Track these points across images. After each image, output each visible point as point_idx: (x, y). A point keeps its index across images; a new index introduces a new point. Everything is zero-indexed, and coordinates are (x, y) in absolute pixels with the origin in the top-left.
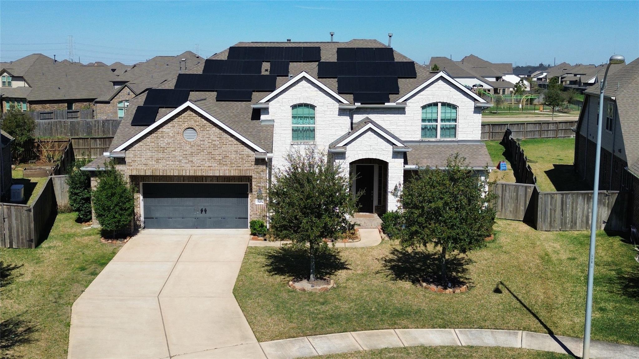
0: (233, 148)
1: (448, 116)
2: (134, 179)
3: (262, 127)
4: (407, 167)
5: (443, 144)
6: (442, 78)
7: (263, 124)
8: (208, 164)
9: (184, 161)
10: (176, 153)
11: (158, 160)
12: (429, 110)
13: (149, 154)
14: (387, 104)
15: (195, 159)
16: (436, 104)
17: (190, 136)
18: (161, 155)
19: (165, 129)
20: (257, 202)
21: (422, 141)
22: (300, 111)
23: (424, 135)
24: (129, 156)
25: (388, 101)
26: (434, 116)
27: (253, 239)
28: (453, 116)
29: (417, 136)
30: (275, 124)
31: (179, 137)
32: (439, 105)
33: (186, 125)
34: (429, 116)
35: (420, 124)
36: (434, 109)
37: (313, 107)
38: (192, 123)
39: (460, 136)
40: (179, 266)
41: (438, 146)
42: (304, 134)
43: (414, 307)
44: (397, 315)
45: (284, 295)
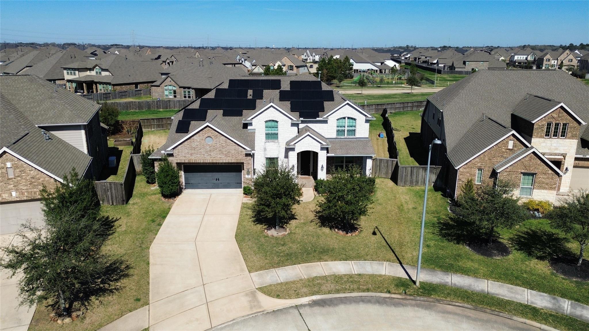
0: (233, 148)
1: (351, 124)
2: (179, 164)
3: (249, 133)
4: (329, 155)
5: (348, 140)
6: (348, 104)
7: (249, 131)
8: (219, 156)
9: (206, 155)
10: (202, 150)
11: (191, 154)
12: (341, 121)
13: (187, 151)
14: (318, 119)
15: (212, 154)
16: (344, 118)
17: (209, 141)
18: (193, 152)
19: (195, 137)
20: (247, 176)
21: (337, 138)
22: (270, 124)
23: (338, 135)
24: (175, 152)
25: (318, 117)
26: (343, 124)
27: (245, 197)
28: (354, 124)
29: (334, 135)
30: (256, 131)
31: (203, 142)
32: (346, 118)
33: (207, 135)
34: (341, 124)
35: (336, 129)
36: (344, 120)
37: (277, 122)
38: (210, 134)
39: (358, 135)
40: (206, 218)
41: (345, 141)
42: (272, 136)
43: (331, 247)
44: (321, 253)
45: (263, 240)
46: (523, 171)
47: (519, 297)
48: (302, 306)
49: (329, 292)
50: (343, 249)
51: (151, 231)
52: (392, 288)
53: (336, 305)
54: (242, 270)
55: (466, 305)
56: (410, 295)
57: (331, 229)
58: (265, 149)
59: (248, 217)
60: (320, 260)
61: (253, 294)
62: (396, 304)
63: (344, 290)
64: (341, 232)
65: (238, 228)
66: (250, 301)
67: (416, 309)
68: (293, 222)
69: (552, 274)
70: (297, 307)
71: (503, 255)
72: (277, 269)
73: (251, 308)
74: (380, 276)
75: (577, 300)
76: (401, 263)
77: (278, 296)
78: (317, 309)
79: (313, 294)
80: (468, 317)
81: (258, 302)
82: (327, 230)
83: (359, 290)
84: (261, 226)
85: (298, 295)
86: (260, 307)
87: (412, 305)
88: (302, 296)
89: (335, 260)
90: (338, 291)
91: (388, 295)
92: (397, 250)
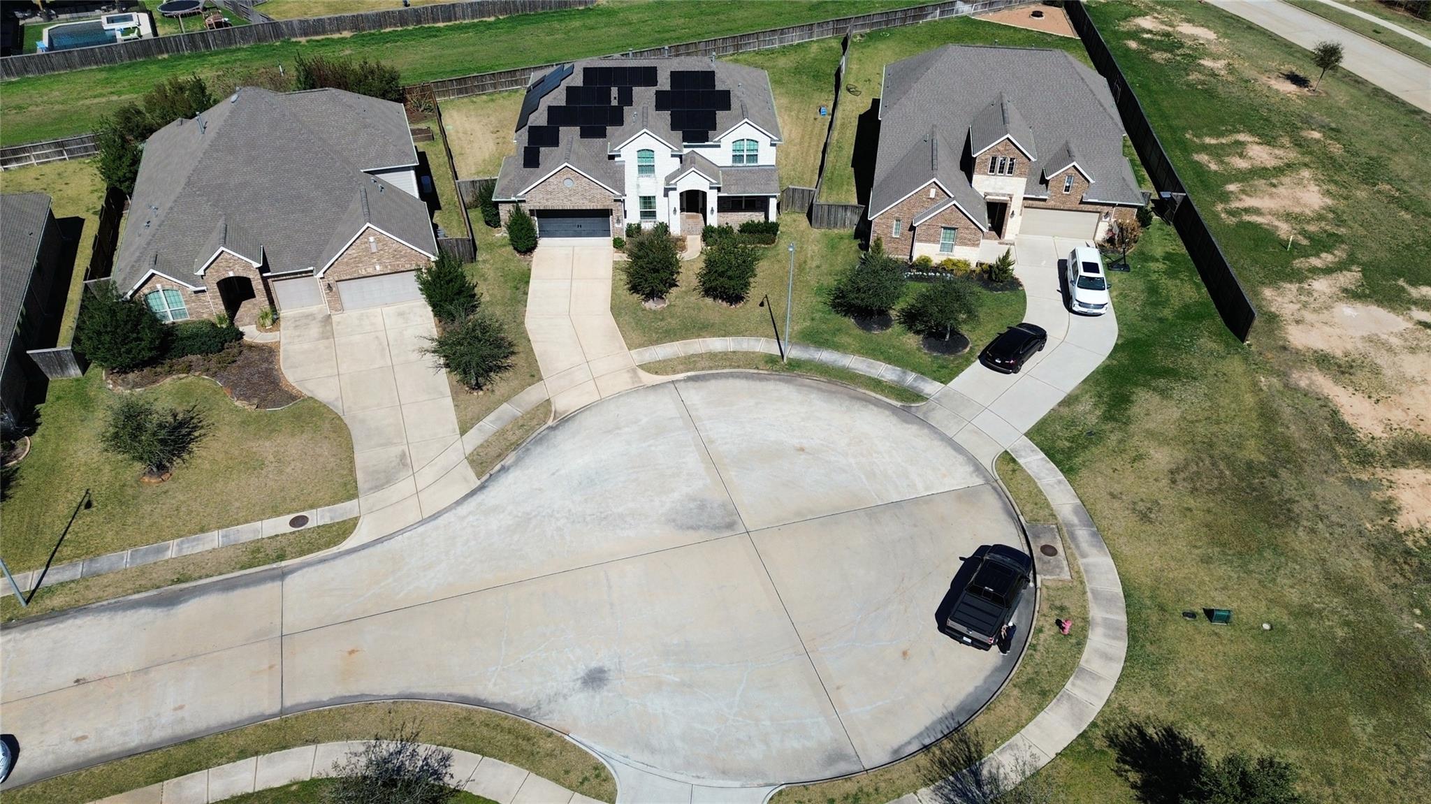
0: (599, 191)
1: (752, 148)
2: (532, 211)
3: (617, 167)
4: (720, 195)
5: (748, 168)
6: (747, 123)
7: (617, 164)
8: (581, 202)
9: (565, 200)
10: (560, 195)
11: (547, 200)
12: (738, 143)
13: (541, 196)
14: (706, 143)
15: (573, 200)
16: (743, 140)
17: (568, 183)
18: (549, 196)
19: (551, 179)
20: (616, 225)
21: (732, 168)
22: (643, 154)
23: (734, 161)
24: (528, 196)
25: (708, 141)
26: (741, 148)
27: (616, 252)
28: (756, 147)
29: (730, 163)
30: (625, 163)
31: (561, 184)
32: (745, 140)
33: (565, 177)
34: (738, 148)
35: (732, 153)
36: (742, 142)
37: (653, 151)
38: (569, 176)
39: (760, 162)
40: (574, 284)
41: (744, 171)
42: (646, 169)
43: (712, 321)
44: (701, 328)
45: (640, 313)
46: (943, 225)
47: (873, 371)
48: (678, 381)
49: (703, 369)
50: (723, 324)
51: (519, 302)
52: (761, 365)
53: (709, 380)
54: (621, 348)
55: (822, 379)
56: (776, 371)
57: (714, 299)
58: (638, 186)
59: (622, 283)
60: (699, 336)
61: (634, 371)
62: (760, 379)
63: (717, 367)
64: (724, 303)
65: (613, 299)
66: (633, 377)
67: (778, 383)
68: (674, 290)
69: (919, 349)
70: (673, 382)
71: (882, 329)
72: (655, 347)
73: (633, 383)
74: (753, 353)
75: (922, 374)
76: (778, 339)
77: (656, 373)
78: (690, 384)
79: (688, 371)
80: (820, 390)
81: (639, 378)
82: (709, 301)
83: (731, 366)
84: (638, 296)
85: (675, 372)
86: (641, 382)
87: (775, 380)
88: (678, 373)
89: (714, 337)
90: (711, 368)
91: (756, 371)
92: (778, 325)
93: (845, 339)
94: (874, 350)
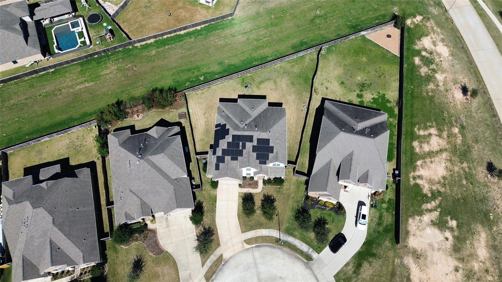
25: (266, 164)
27: (239, 188)
29: (272, 166)
37: (250, 169)
40: (228, 203)
41: (276, 168)
43: (263, 223)
44: (260, 225)
47: (302, 247)
48: (253, 247)
49: (260, 243)
50: (266, 223)
52: (275, 242)
53: (261, 247)
54: (240, 233)
55: (289, 249)
56: (278, 245)
60: (259, 229)
61: (243, 242)
62: (274, 248)
63: (263, 243)
65: (238, 211)
66: (242, 245)
70: (252, 247)
72: (248, 233)
73: (242, 248)
74: (273, 237)
76: (279, 231)
77: (248, 244)
78: (256, 249)
79: (256, 243)
80: (288, 253)
83: (267, 243)
85: (253, 244)
86: (244, 247)
87: (277, 249)
89: (263, 229)
91: (273, 245)
92: (280, 225)
93: (296, 233)
94: (303, 238)
